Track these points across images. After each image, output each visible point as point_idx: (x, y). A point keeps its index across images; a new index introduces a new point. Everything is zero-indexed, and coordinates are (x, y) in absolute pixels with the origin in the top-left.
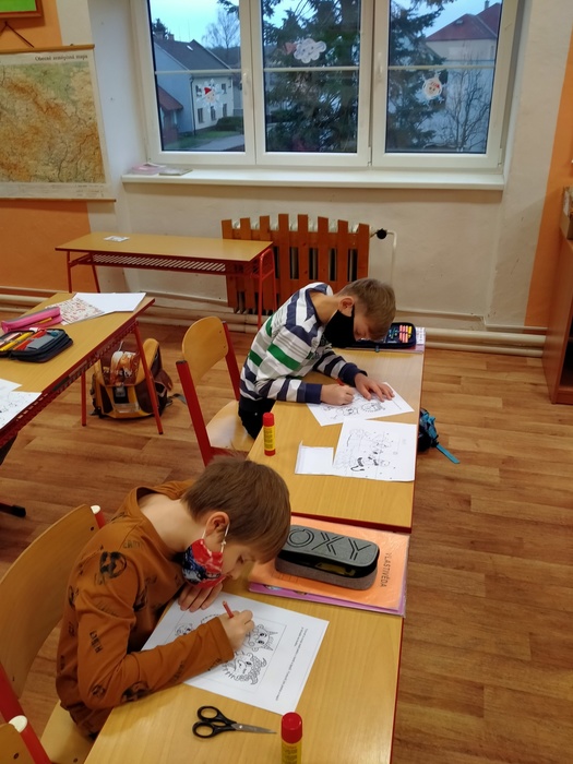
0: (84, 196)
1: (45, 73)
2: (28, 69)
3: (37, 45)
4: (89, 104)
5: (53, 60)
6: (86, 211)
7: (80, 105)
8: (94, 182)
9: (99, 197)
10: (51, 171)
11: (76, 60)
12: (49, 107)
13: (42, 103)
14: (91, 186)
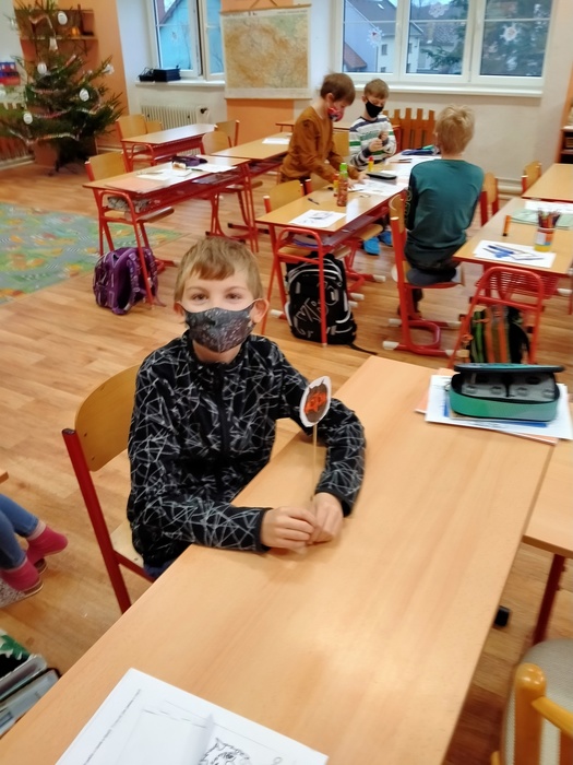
0: (294, 97)
1: (282, 21)
2: (272, 19)
3: (279, 5)
4: (305, 40)
5: (287, 13)
7: (299, 40)
8: (301, 87)
9: (302, 97)
10: (277, 81)
11: (300, 13)
12: (281, 41)
13: (277, 38)
14: (298, 90)
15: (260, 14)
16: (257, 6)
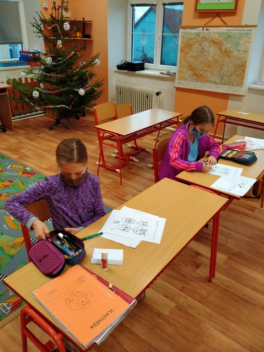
0: (230, 92)
1: (229, 36)
2: (221, 34)
3: (229, 24)
4: (246, 52)
5: (234, 31)
6: (228, 99)
7: (241, 52)
8: (237, 86)
9: (237, 93)
10: (218, 80)
11: (246, 32)
12: (226, 51)
13: (223, 49)
14: (234, 88)
15: (212, 30)
16: (210, 24)
